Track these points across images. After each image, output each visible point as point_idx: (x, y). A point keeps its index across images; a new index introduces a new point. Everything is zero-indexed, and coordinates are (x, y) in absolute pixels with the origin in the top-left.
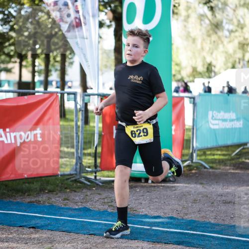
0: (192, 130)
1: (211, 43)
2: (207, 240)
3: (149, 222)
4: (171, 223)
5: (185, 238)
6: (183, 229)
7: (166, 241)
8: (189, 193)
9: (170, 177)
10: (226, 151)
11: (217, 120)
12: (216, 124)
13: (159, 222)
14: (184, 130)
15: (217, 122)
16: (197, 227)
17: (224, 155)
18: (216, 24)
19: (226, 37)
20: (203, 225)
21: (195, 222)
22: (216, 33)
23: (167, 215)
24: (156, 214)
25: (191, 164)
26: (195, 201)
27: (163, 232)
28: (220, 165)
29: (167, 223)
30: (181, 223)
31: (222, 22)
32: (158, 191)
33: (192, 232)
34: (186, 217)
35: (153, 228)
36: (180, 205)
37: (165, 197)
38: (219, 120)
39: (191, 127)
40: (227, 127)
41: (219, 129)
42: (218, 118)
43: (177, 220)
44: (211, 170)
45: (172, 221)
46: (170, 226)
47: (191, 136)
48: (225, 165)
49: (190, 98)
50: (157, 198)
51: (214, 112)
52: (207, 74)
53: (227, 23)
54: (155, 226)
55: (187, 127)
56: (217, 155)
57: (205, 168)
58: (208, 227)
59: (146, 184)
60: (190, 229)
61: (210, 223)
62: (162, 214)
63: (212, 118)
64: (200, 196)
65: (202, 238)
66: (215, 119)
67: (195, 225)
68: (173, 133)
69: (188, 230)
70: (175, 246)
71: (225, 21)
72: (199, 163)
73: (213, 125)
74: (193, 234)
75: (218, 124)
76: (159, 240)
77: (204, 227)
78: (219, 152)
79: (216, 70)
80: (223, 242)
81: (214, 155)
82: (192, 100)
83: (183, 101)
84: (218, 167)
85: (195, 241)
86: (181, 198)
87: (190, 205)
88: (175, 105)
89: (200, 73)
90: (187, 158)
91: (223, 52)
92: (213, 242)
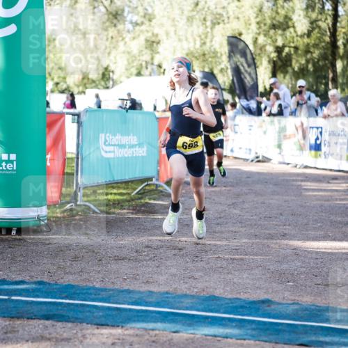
0: (75, 160)
1: (107, 39)
2: (87, 312)
3: (7, 289)
4: (39, 290)
5: (58, 309)
6: (55, 298)
7: (29, 316)
8: (68, 247)
9: (42, 225)
10: (125, 189)
11: (112, 145)
12: (110, 152)
13: (22, 290)
14: (65, 160)
15: (111, 148)
16: (74, 293)
17: (121, 194)
18: (114, 13)
19: (128, 31)
20: (85, 291)
21: (73, 286)
22: (115, 26)
23: (35, 279)
24: (19, 278)
25: (74, 207)
26: (76, 258)
27: (27, 302)
28: (115, 208)
29: (34, 290)
30: (53, 289)
31: (123, 11)
32: (24, 246)
33: (67, 301)
34: (62, 281)
35: (13, 298)
36: (54, 264)
37: (34, 254)
38: (114, 145)
39: (74, 156)
40: (126, 156)
41: (114, 158)
42: (113, 143)
43: (47, 286)
44: (101, 215)
45: (42, 286)
46: (38, 294)
47: (75, 168)
48: (122, 208)
49: (73, 115)
50: (22, 255)
51: (108, 134)
52: (103, 83)
53: (129, 12)
54: (16, 295)
55: (69, 156)
56: (111, 194)
57: (94, 212)
58: (91, 294)
59: (7, 236)
60: (66, 298)
61: (94, 288)
62: (27, 279)
63: (105, 143)
64: (84, 251)
65: (81, 309)
66: (109, 145)
67: (72, 291)
68: (48, 164)
69: (62, 298)
70: (42, 321)
71: (127, 9)
72: (85, 205)
73: (106, 152)
74: (69, 304)
75: (114, 152)
76: (20, 315)
77: (84, 294)
78: (115, 191)
79: (115, 77)
80: (110, 313)
81: (107, 194)
82: (76, 117)
83: (62, 119)
84: (113, 210)
85: (71, 314)
86: (57, 255)
87: (68, 264)
88: (50, 125)
89: (94, 81)
90: (68, 199)
91: (124, 52)
92: (96, 314)
